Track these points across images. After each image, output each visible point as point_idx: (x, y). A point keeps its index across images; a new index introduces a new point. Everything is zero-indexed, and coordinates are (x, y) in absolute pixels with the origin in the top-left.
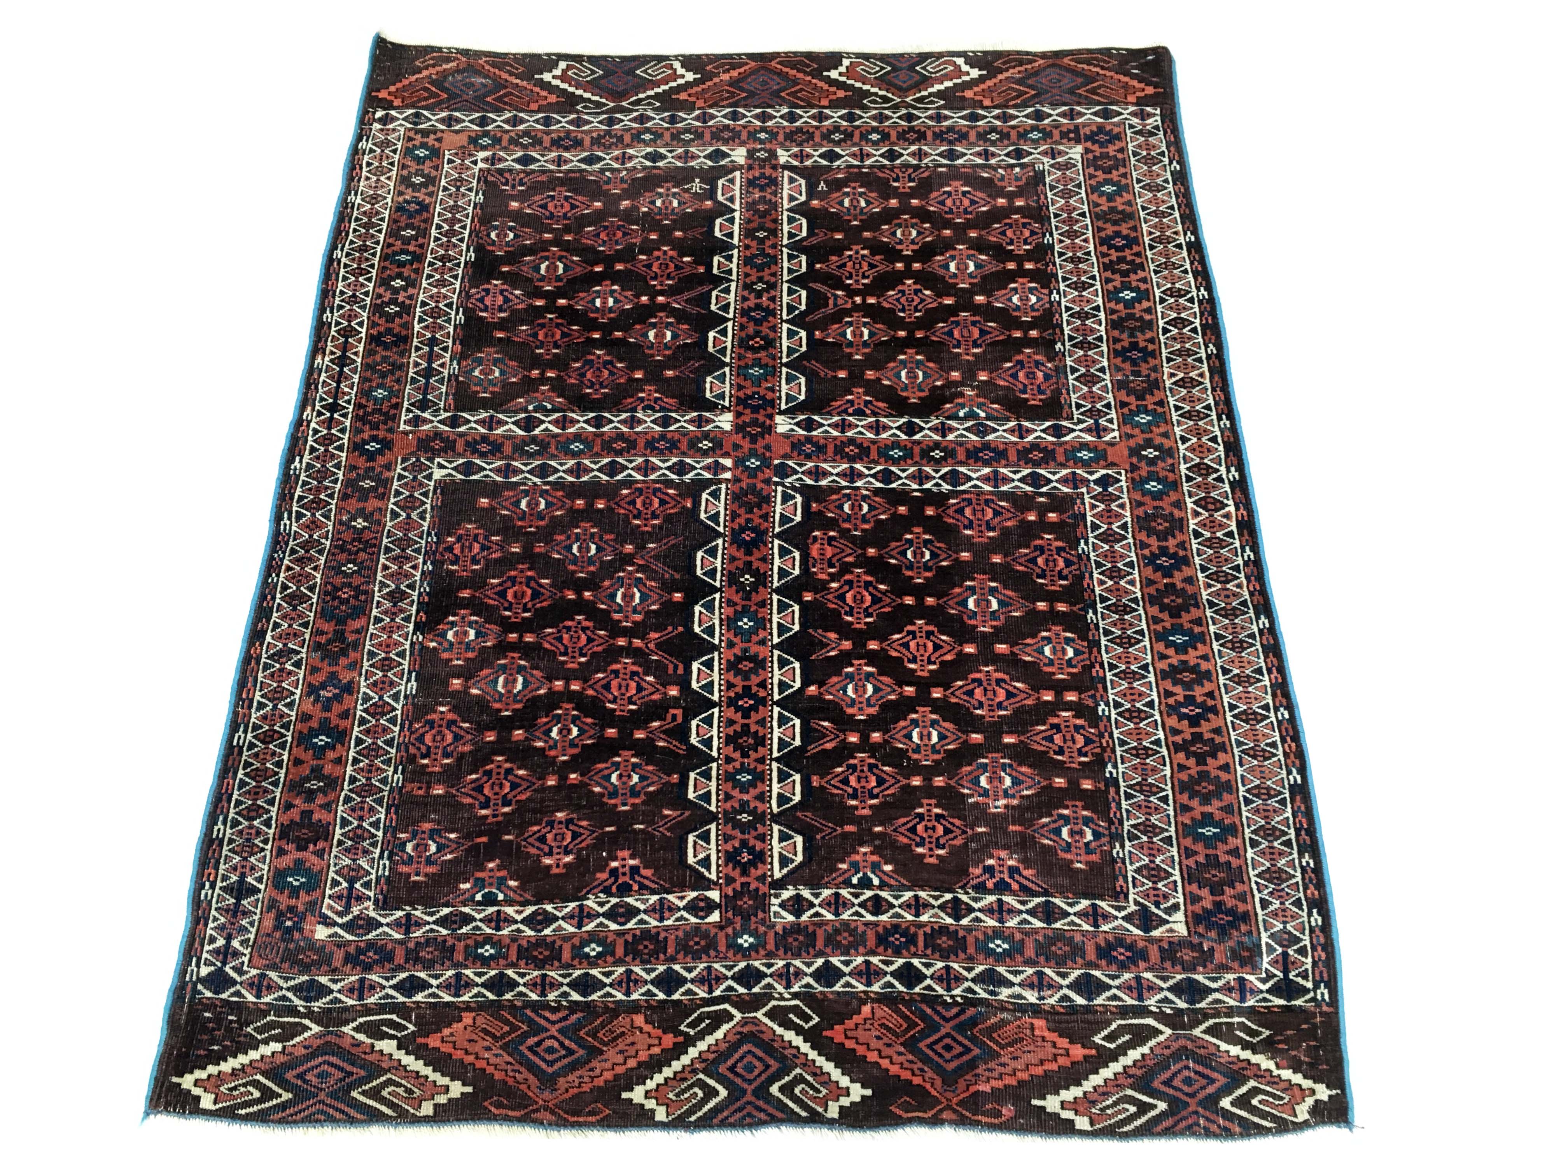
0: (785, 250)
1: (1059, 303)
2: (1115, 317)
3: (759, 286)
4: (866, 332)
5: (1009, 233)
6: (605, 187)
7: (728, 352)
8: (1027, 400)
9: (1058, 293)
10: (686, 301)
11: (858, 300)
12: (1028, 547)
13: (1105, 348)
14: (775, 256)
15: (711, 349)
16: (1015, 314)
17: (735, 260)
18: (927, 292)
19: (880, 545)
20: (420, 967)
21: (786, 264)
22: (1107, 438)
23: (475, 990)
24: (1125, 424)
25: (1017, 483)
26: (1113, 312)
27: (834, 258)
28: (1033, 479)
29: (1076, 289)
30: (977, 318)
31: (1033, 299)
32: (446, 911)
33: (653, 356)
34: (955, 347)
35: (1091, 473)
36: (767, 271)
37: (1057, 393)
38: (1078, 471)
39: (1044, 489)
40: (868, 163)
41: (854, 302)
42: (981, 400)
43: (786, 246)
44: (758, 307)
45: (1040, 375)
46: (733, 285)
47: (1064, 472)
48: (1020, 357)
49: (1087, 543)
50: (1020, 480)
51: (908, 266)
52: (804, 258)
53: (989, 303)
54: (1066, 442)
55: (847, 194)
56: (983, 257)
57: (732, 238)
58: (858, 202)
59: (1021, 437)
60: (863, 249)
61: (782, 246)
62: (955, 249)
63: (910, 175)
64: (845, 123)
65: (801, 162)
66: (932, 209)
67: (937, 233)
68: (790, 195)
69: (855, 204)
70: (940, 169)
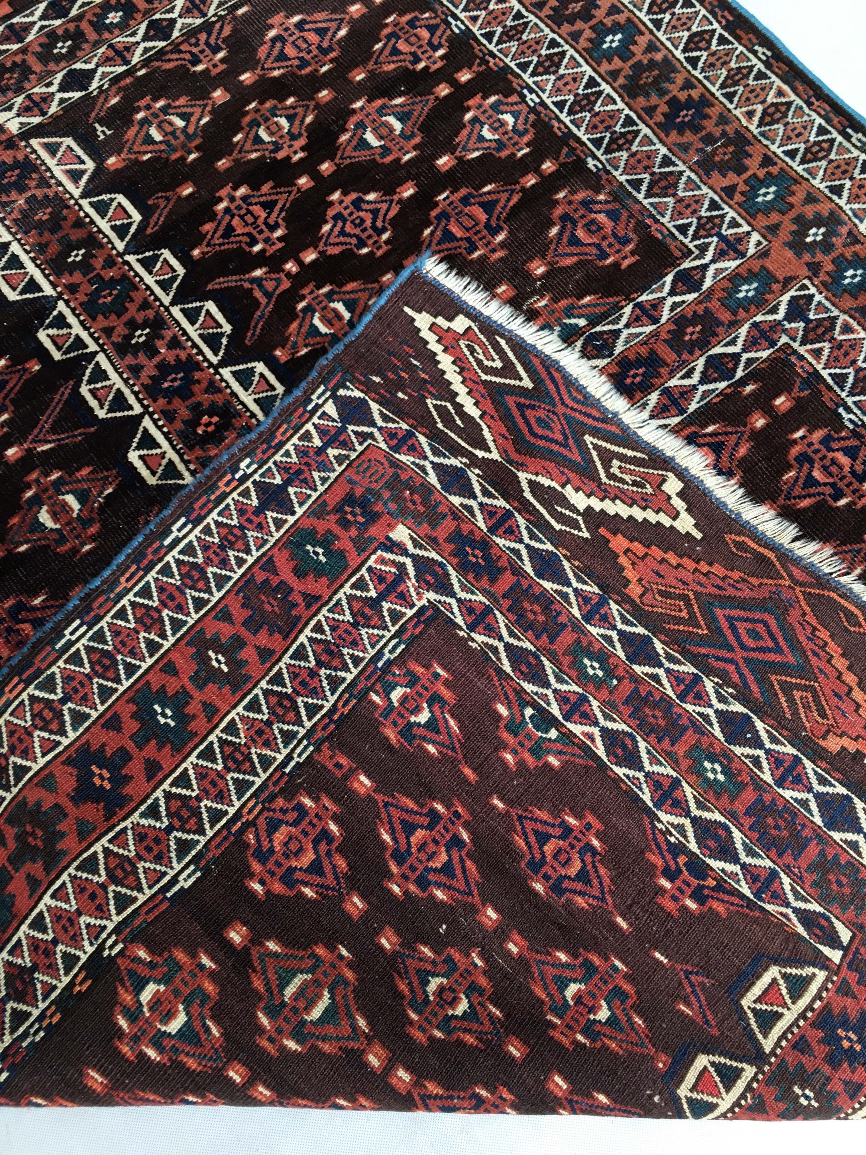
0: (131, 258)
1: (542, 103)
2: (621, 81)
3: (140, 337)
4: (340, 307)
5: (402, 46)
7: (181, 467)
8: (616, 265)
9: (531, 91)
10: (54, 430)
11: (290, 266)
12: (789, 467)
13: (645, 130)
14: (125, 277)
15: (152, 481)
16: (504, 154)
17: (71, 319)
18: (371, 197)
21: (149, 280)
22: (751, 251)
24: (753, 216)
25: (702, 388)
26: (614, 74)
27: (208, 227)
28: (716, 369)
29: (547, 72)
30: (463, 192)
31: (509, 119)
33: (75, 550)
34: (471, 252)
35: (774, 310)
36: (132, 308)
37: (642, 228)
38: (759, 318)
39: (740, 373)
40: (136, 59)
41: (289, 275)
42: (563, 303)
43: (127, 252)
44: (164, 369)
45: (602, 218)
46: (101, 358)
47: (743, 331)
48: (558, 211)
49: (849, 410)
50: (702, 382)
51: (315, 175)
52: (166, 254)
53: (460, 159)
54: (711, 289)
55: (145, 122)
56: (399, 101)
57: (40, 289)
58: (171, 124)
59: (655, 320)
60: (235, 188)
61: (121, 255)
62: (354, 111)
63: (207, 44)
64: (58, 22)
65: (43, 114)
66: (276, 73)
67: (312, 104)
68: (68, 172)
69: (169, 129)
70: (241, 11)
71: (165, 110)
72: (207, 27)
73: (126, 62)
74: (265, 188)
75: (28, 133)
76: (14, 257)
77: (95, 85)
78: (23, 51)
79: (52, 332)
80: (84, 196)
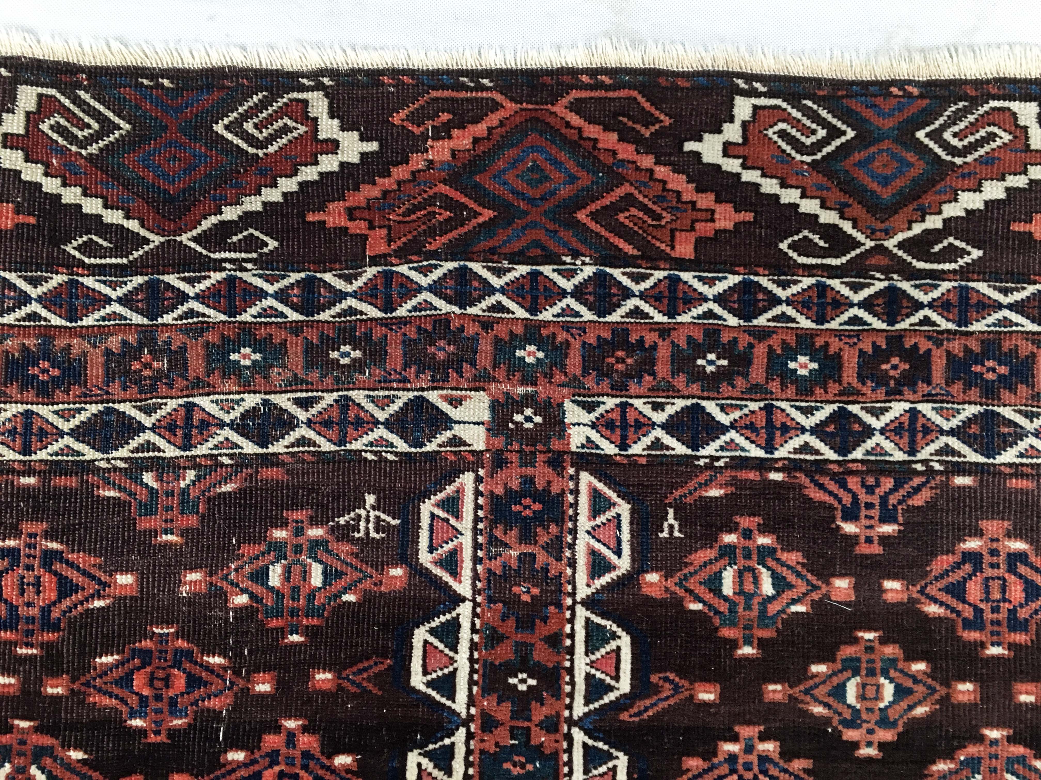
0: (579, 736)
6: (143, 524)
27: (695, 764)
40: (784, 452)
43: (580, 723)
52: (622, 763)
55: (729, 553)
57: (452, 697)
58: (756, 581)
60: (763, 738)
61: (571, 722)
62: (981, 739)
63: (884, 499)
64: (733, 321)
65: (623, 446)
66: (933, 609)
67: (942, 691)
68: (593, 553)
69: (749, 587)
70: (961, 481)
71: (763, 555)
72: (902, 474)
73: (770, 448)
74: (798, 765)
75: (587, 460)
76: (455, 624)
77: (710, 450)
79: (426, 764)
80: (589, 603)
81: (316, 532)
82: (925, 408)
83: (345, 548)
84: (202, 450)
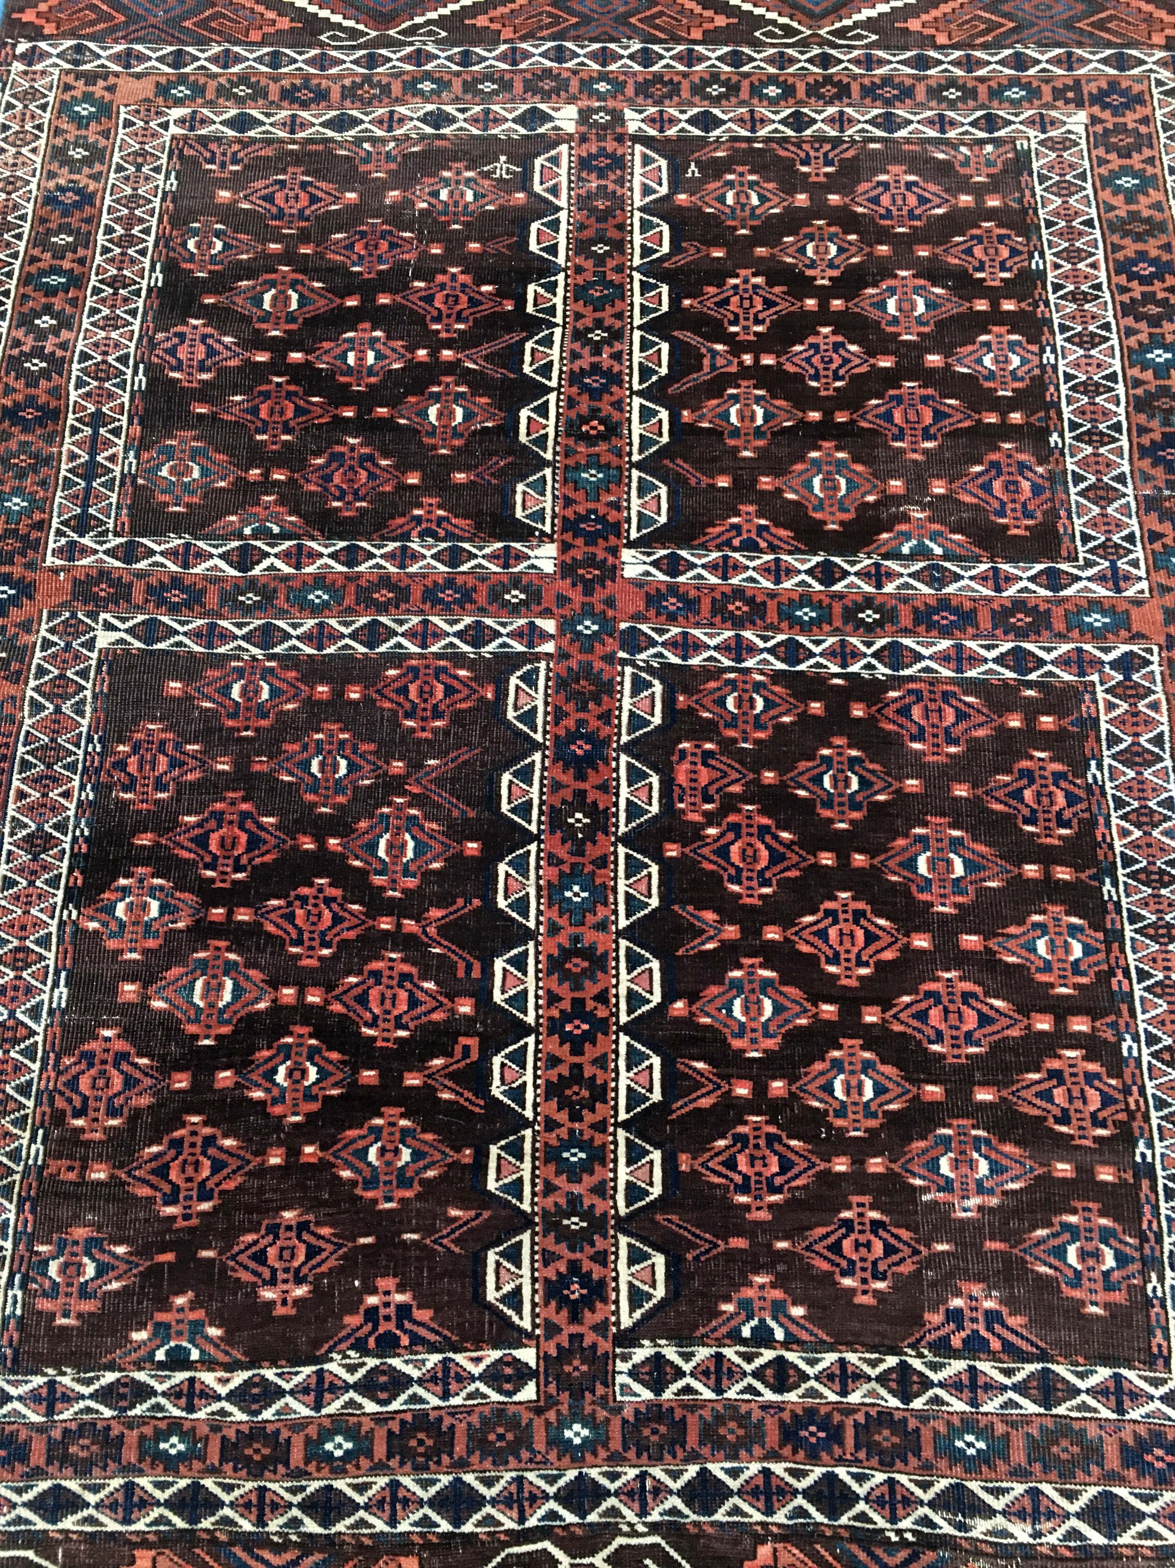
0: (637, 276)
1: (1055, 368)
2: (1139, 391)
3: (597, 335)
4: (759, 412)
5: (978, 251)
6: (363, 168)
7: (550, 443)
8: (1006, 527)
9: (1054, 351)
10: (486, 358)
11: (748, 359)
12: (1009, 772)
13: (1124, 443)
14: (622, 286)
15: (523, 438)
16: (987, 385)
17: (560, 291)
18: (854, 348)
19: (783, 766)
20: (69, 1471)
21: (637, 299)
22: (1130, 593)
23: (155, 1513)
24: (1157, 569)
25: (991, 665)
26: (1138, 383)
27: (711, 290)
28: (1017, 660)
29: (1080, 345)
30: (930, 391)
31: (1016, 361)
32: (110, 1377)
33: (435, 447)
34: (895, 439)
35: (1106, 650)
36: (609, 310)
37: (1052, 515)
38: (1087, 647)
39: (1033, 676)
40: (762, 133)
41: (741, 363)
42: (936, 527)
43: (637, 269)
44: (595, 369)
45: (1026, 485)
46: (558, 331)
47: (1065, 648)
48: (994, 457)
49: (1100, 767)
50: (995, 660)
51: (824, 304)
52: (665, 289)
53: (948, 366)
54: (1067, 599)
55: (730, 184)
56: (938, 290)
57: (556, 255)
58: (748, 197)
59: (998, 589)
60: (755, 275)
61: (632, 268)
62: (896, 276)
63: (826, 155)
64: (727, 69)
65: (661, 131)
66: (860, 210)
67: (867, 250)
68: (644, 185)
69: (743, 200)
70: (872, 146)
71: (752, 185)
72: (836, 142)
73: (753, 130)
74: (777, 290)
75: (637, 139)
76: (557, 222)
77: (717, 133)
78: (685, 75)
79: (541, 290)
80: (642, 209)
81: (470, 174)
82: (849, 110)
83: (487, 183)
84: (398, 132)
